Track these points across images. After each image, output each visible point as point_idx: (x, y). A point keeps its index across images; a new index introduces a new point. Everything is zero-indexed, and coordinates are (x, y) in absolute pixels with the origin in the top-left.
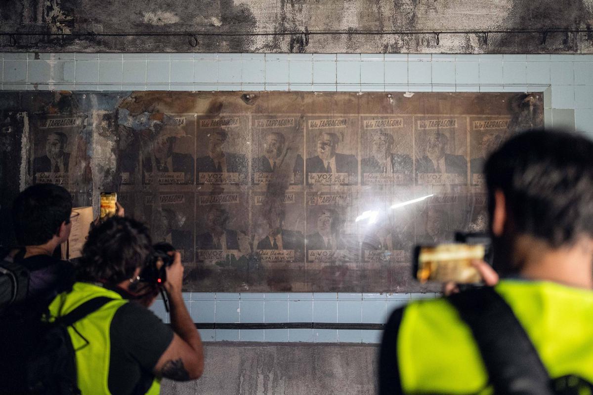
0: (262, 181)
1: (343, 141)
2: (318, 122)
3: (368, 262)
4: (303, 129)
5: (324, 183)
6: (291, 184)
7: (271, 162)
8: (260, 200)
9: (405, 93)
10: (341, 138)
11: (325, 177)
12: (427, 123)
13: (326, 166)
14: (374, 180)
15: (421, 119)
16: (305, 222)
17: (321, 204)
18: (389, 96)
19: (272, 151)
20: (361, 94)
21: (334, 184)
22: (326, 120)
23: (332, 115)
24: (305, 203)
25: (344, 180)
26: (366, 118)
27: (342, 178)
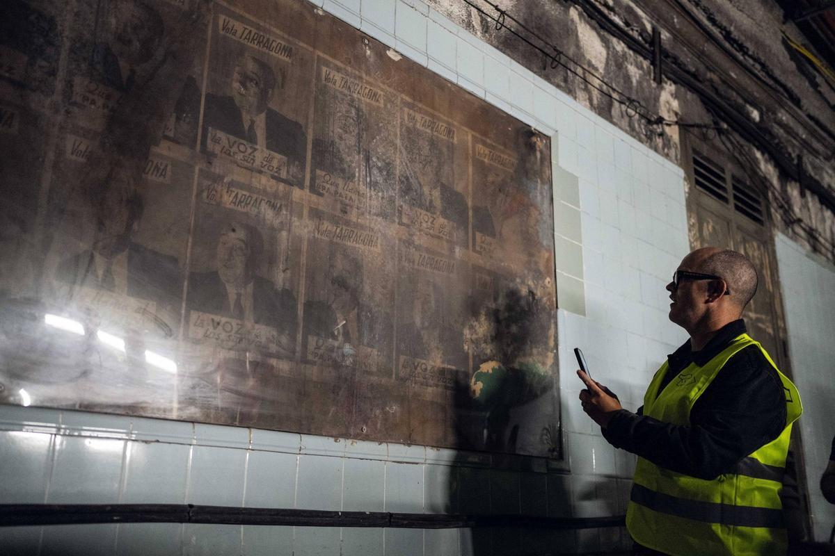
0: (93, 102)
1: (283, 86)
2: (238, 26)
3: (313, 363)
4: (206, 26)
5: (239, 162)
6: (167, 138)
7: (123, 64)
8: (83, 147)
9: (389, 48)
10: (280, 79)
11: (242, 148)
12: (418, 117)
13: (246, 126)
14: (333, 189)
15: (411, 106)
16: (190, 240)
17: (228, 206)
18: (366, 42)
19: (130, 42)
20: (321, 13)
21: (260, 172)
22: (254, 31)
23: (267, 26)
24: (195, 193)
25: (279, 169)
26: (327, 64)
27: (275, 164)
